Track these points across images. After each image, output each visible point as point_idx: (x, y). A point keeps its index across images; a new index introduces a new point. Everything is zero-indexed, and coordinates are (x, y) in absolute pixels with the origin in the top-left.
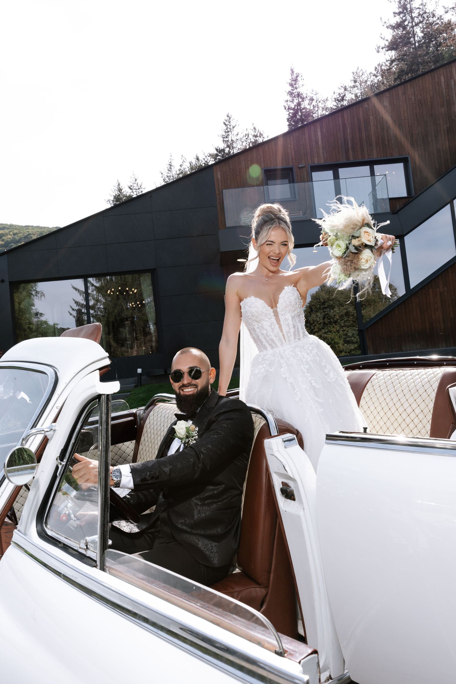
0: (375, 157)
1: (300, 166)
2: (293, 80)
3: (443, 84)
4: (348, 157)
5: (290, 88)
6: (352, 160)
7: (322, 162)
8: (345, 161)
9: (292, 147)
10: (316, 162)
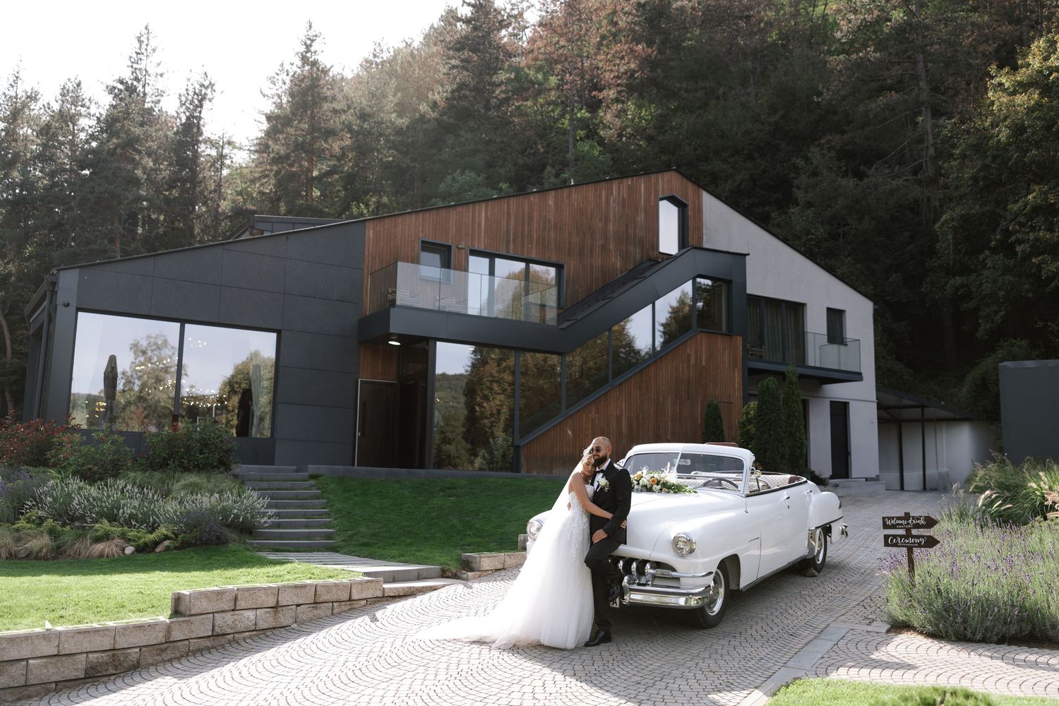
0: (533, 256)
1: (460, 246)
2: (309, 39)
3: (604, 198)
4: (508, 250)
5: (303, 48)
6: (511, 253)
7: (482, 248)
8: (504, 253)
9: (454, 222)
10: (476, 247)
